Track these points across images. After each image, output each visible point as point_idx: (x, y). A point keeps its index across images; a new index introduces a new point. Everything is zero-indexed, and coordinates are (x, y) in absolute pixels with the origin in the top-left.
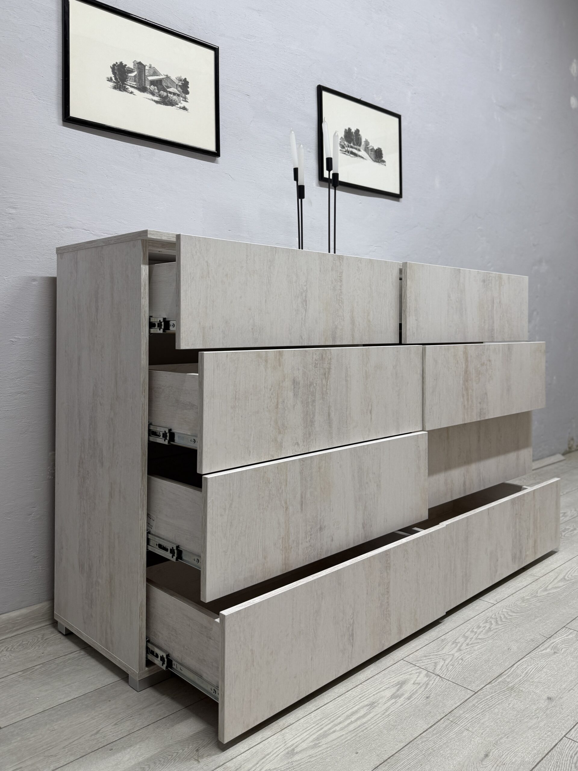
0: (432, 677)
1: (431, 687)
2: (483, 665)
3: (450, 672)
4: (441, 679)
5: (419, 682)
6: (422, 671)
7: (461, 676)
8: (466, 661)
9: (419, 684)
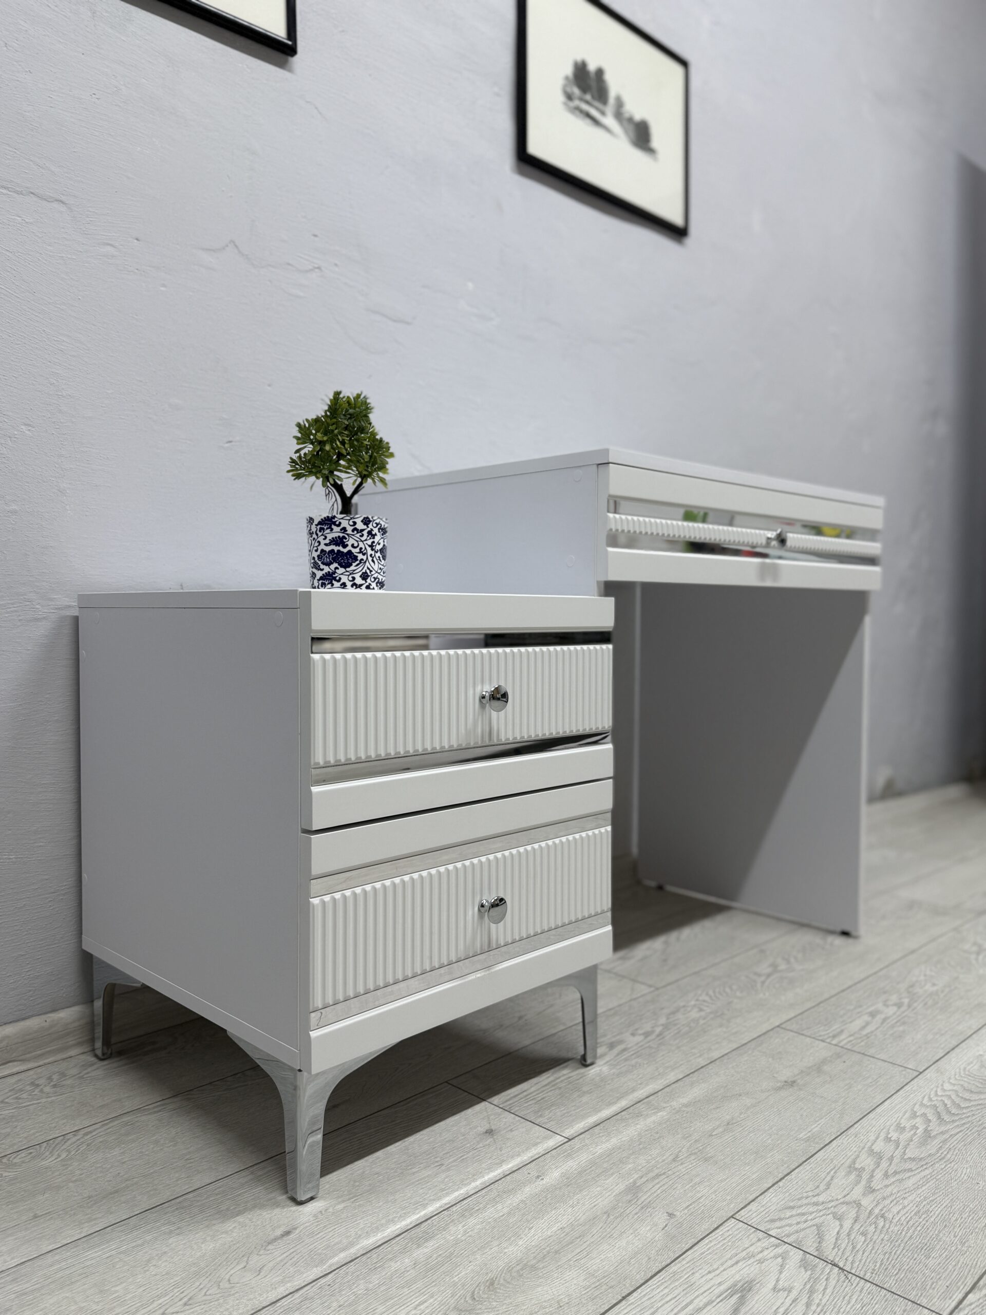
0: (818, 1270)
1: (824, 1301)
2: (939, 1232)
3: (861, 1253)
4: (843, 1277)
5: (786, 1284)
6: (786, 1252)
7: (893, 1266)
8: (895, 1221)
9: (790, 1291)
